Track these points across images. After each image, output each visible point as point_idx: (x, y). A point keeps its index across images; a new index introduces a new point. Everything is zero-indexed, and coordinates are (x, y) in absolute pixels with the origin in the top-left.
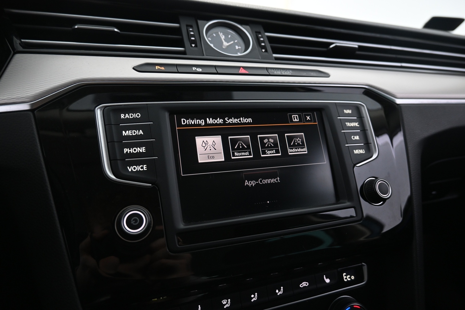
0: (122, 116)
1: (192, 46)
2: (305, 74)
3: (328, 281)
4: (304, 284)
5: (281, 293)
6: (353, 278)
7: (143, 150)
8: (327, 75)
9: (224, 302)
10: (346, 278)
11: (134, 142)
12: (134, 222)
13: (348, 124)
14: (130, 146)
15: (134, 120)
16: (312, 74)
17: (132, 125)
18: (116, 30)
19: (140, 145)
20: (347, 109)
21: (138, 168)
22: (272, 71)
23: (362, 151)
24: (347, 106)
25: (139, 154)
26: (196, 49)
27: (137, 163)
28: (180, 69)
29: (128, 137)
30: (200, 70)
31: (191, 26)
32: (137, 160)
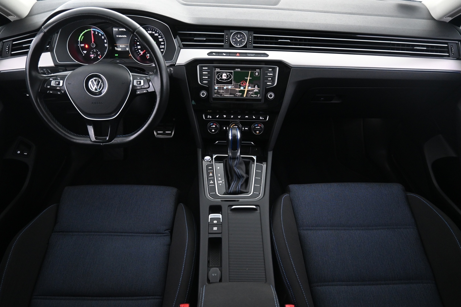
0: (203, 68)
1: (226, 43)
2: (259, 55)
3: (254, 117)
4: (247, 117)
5: (240, 117)
6: (263, 119)
7: (207, 77)
8: (267, 55)
9: (224, 116)
10: (261, 118)
11: (205, 75)
12: (203, 94)
13: (268, 74)
14: (204, 76)
15: (206, 69)
16: (262, 55)
17: (205, 71)
18: (205, 39)
19: (206, 76)
20: (270, 69)
21: (206, 82)
22: (248, 54)
23: (270, 83)
24: (270, 68)
25: (206, 79)
26: (227, 44)
27: (206, 81)
28: (219, 54)
29: (204, 74)
30: (225, 54)
31: (227, 34)
32: (205, 80)
